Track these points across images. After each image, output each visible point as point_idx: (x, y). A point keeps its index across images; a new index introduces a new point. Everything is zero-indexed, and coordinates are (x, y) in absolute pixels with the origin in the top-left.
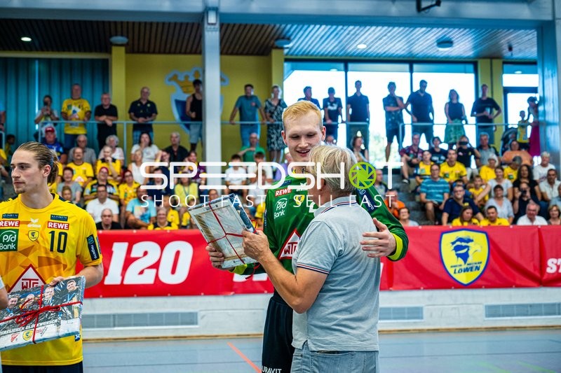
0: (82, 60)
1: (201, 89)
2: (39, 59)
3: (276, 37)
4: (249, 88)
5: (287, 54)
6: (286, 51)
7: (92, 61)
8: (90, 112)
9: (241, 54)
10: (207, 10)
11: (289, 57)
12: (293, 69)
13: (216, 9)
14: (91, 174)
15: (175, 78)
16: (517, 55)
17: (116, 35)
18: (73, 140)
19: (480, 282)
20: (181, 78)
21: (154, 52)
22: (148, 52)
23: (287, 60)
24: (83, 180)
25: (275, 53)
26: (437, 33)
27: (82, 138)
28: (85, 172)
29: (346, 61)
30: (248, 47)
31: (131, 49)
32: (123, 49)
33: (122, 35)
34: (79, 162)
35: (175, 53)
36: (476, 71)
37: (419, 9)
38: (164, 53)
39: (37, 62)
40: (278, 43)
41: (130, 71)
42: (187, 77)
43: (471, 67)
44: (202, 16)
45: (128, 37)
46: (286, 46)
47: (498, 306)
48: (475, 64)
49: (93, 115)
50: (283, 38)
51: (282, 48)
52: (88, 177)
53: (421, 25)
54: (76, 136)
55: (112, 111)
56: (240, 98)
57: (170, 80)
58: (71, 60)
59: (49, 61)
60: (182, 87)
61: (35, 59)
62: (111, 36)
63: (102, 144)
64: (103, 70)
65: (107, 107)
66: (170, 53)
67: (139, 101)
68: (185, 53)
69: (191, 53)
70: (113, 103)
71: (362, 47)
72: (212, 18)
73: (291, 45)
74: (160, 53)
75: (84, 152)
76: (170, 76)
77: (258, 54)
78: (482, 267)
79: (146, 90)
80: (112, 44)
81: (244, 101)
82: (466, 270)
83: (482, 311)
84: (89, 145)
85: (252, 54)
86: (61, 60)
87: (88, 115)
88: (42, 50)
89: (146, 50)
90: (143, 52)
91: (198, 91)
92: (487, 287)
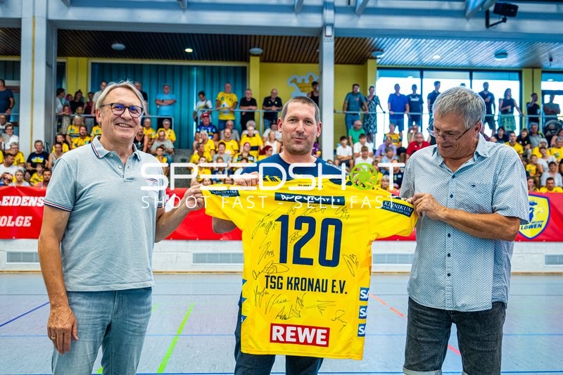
0: (227, 67)
1: (318, 88)
2: (197, 66)
3: (373, 49)
4: (356, 87)
5: (378, 64)
6: (378, 61)
7: (235, 68)
8: (237, 103)
9: (344, 63)
10: (325, 26)
11: (379, 66)
12: (380, 76)
13: (332, 25)
14: (236, 147)
15: (294, 81)
16: (555, 66)
17: (254, 47)
18: (224, 124)
19: (541, 237)
20: (299, 81)
21: (280, 62)
22: (276, 62)
23: (378, 68)
24: (230, 153)
25: (370, 62)
26: (498, 46)
27: (230, 123)
28: (232, 147)
29: (421, 70)
30: (350, 58)
31: (265, 59)
32: (258, 58)
33: (259, 47)
34: (228, 139)
35: (295, 62)
36: (520, 79)
37: (488, 25)
38: (288, 62)
39: (195, 68)
40: (374, 54)
41: (263, 75)
42: (303, 80)
43: (517, 75)
44: (321, 31)
45: (263, 48)
46: (378, 56)
47: (555, 256)
48: (520, 72)
49: (239, 105)
50: (378, 50)
51: (376, 58)
52: (235, 151)
53: (487, 39)
54: (226, 121)
55: (253, 102)
56: (349, 94)
57: (291, 82)
58: (220, 67)
59: (204, 67)
60: (300, 87)
61: (193, 66)
62: (250, 48)
63: (244, 128)
64: (243, 75)
65: (249, 100)
66: (292, 62)
67: (270, 97)
68: (303, 62)
69: (307, 62)
70: (253, 96)
71: (437, 57)
72: (329, 32)
73: (383, 56)
74: (284, 62)
75: (232, 132)
76: (292, 79)
77: (356, 64)
78: (544, 225)
79: (274, 91)
80: (251, 54)
81: (351, 96)
82: (531, 227)
83: (543, 260)
84: (234, 128)
85: (352, 63)
86: (212, 67)
87: (235, 105)
88: (199, 59)
89: (275, 59)
90: (272, 61)
91: (315, 89)
92: (547, 241)
